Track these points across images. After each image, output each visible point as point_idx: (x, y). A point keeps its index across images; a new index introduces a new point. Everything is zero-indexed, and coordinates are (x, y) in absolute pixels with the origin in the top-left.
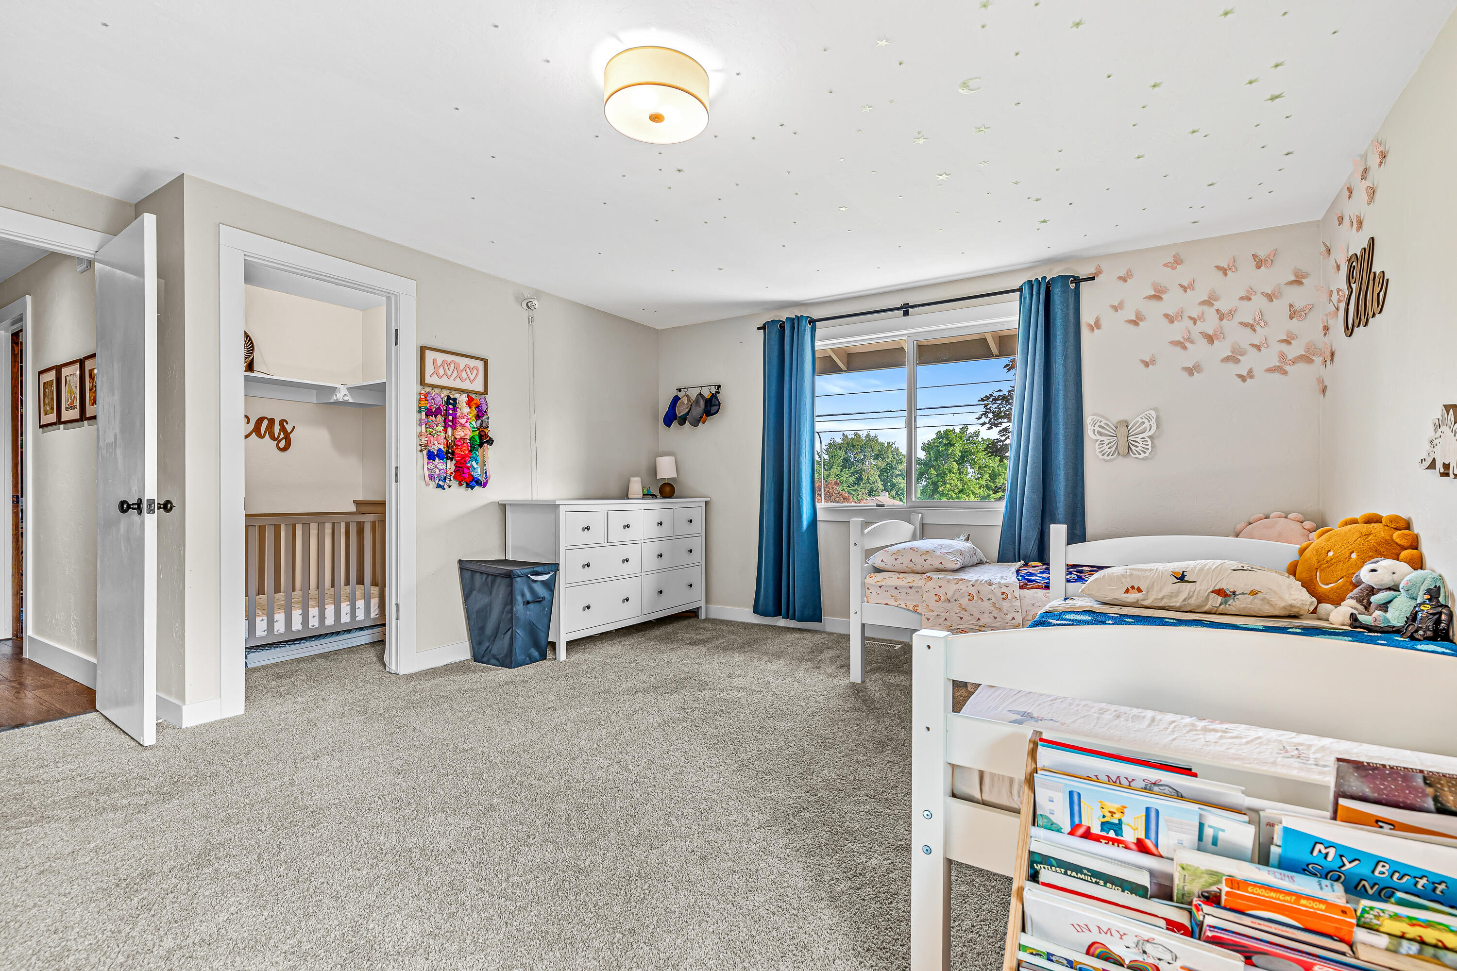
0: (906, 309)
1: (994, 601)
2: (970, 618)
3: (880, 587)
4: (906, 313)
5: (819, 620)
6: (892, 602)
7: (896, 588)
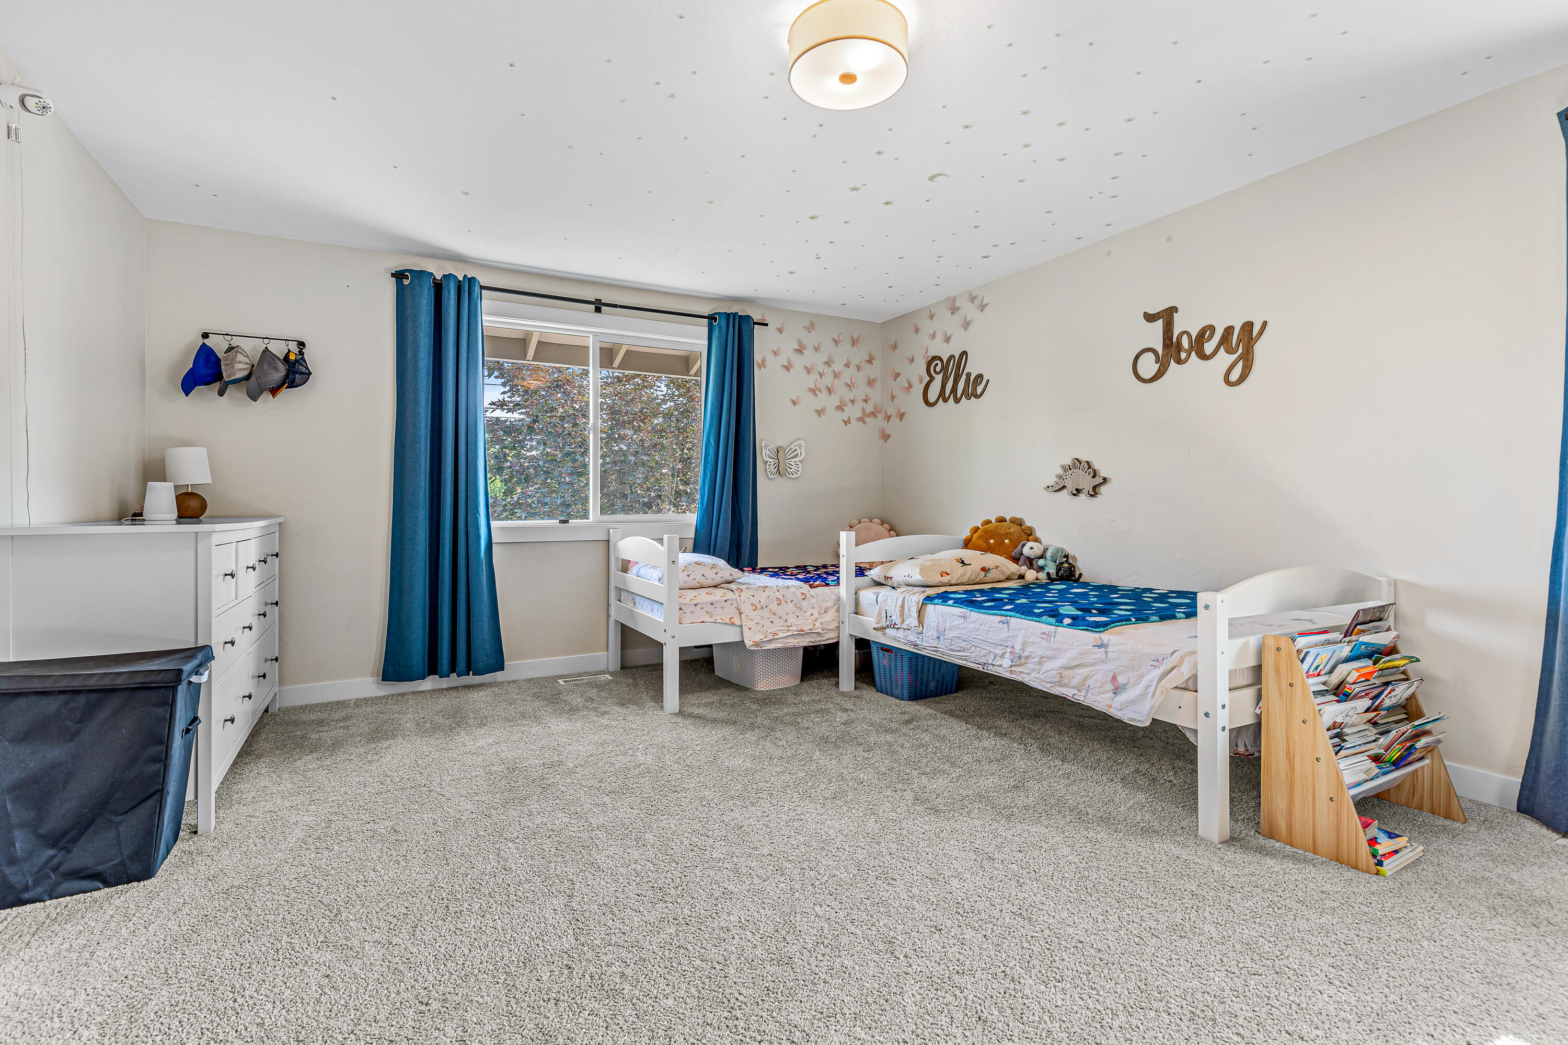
0: (598, 306)
1: (795, 602)
2: (779, 620)
3: (696, 605)
4: (598, 310)
5: (501, 667)
6: (708, 619)
7: (712, 604)
